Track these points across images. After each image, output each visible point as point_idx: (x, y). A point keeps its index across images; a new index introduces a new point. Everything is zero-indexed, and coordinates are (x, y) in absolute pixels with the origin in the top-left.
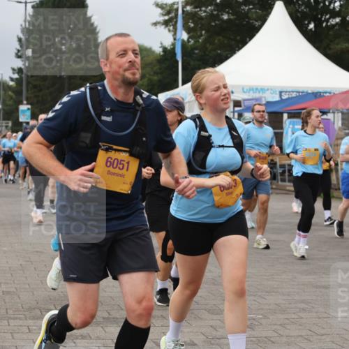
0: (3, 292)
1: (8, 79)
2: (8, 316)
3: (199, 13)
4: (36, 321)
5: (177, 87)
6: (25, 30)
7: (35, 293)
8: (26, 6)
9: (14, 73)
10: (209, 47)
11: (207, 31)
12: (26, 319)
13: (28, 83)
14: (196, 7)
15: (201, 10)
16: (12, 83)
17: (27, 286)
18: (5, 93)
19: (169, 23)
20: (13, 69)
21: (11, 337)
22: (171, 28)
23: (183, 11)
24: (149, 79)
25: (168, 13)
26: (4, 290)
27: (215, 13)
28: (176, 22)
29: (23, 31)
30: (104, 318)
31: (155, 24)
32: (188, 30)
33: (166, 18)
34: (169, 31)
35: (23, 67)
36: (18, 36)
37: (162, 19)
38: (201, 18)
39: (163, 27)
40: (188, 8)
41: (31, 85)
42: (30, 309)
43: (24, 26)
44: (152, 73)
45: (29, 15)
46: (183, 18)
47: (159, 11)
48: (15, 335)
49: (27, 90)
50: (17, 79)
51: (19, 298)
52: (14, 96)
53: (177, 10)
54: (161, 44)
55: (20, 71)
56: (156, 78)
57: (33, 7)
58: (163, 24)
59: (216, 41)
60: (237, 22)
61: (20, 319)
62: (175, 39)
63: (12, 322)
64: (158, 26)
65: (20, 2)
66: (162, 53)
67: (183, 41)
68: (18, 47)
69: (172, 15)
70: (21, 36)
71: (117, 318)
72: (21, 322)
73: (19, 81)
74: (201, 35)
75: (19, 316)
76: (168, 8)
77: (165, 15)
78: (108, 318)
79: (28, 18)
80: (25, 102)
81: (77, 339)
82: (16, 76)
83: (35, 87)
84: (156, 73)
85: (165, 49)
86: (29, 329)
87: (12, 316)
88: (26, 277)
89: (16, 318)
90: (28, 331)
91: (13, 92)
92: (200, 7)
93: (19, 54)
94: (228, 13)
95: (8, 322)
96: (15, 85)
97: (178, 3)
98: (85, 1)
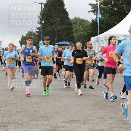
0: (33, 110)
1: (35, 32)
2: (35, 119)
5: (98, 35)
7: (45, 111)
8: (42, 5)
9: (37, 30)
10: (110, 20)
11: (109, 14)
13: (43, 33)
14: (104, 6)
15: (106, 7)
16: (36, 33)
17: (42, 108)
18: (34, 37)
19: (95, 11)
20: (37, 28)
21: (36, 127)
22: (95, 13)
23: (100, 6)
24: (87, 32)
25: (94, 7)
26: (34, 110)
27: (112, 8)
28: (97, 11)
30: (71, 120)
31: (89, 12)
32: (102, 14)
33: (94, 9)
34: (95, 14)
35: (41, 27)
36: (38, 16)
38: (107, 10)
39: (92, 13)
40: (102, 6)
41: (43, 34)
42: (43, 117)
43: (41, 12)
44: (88, 30)
45: (43, 8)
46: (100, 9)
47: (91, 7)
49: (42, 36)
50: (38, 32)
51: (39, 113)
52: (37, 38)
53: (98, 6)
54: (92, 19)
55: (39, 29)
56: (90, 32)
57: (44, 5)
58: (92, 12)
59: (112, 18)
60: (120, 11)
61: (40, 120)
62: (97, 17)
63: (37, 122)
64: (91, 13)
65: (40, 3)
67: (100, 18)
68: (39, 20)
69: (96, 8)
70: (40, 15)
71: (76, 120)
72: (40, 122)
73: (39, 33)
74: (107, 16)
76: (94, 6)
78: (72, 120)
79: (42, 9)
80: (41, 40)
81: (61, 128)
82: (38, 31)
84: (90, 30)
85: (93, 21)
86: (43, 124)
88: (42, 105)
89: (38, 120)
90: (42, 125)
91: (37, 37)
92: (106, 6)
93: (39, 22)
94: (116, 8)
95: (35, 122)
96: (38, 34)
97: (98, 4)
98: (64, 3)
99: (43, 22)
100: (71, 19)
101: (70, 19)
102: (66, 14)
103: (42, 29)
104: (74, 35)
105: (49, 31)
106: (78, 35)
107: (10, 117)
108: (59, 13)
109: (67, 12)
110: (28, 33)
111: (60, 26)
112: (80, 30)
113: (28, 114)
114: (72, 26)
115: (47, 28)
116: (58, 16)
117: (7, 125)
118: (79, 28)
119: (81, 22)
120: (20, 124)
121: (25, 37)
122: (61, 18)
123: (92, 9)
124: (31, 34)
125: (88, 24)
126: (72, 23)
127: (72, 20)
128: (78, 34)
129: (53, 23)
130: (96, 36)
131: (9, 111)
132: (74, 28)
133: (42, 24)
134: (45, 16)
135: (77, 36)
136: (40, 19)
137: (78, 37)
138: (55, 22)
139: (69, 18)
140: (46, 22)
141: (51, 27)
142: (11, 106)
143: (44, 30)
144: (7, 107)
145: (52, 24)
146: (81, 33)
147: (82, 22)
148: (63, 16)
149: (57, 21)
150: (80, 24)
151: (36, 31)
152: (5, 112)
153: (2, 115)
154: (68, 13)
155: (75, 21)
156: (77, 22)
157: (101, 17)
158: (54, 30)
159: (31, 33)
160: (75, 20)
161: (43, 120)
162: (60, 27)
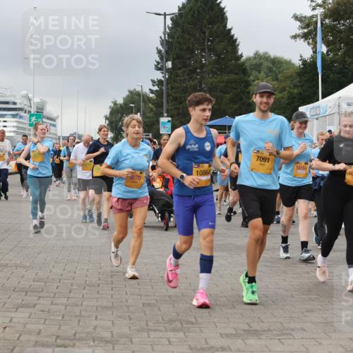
0: (143, 304)
1: (148, 92)
2: (149, 328)
3: (338, 25)
4: (176, 333)
5: (318, 100)
6: (165, 42)
7: (176, 305)
8: (165, 18)
9: (154, 86)
10: (349, 60)
11: (346, 44)
12: (167, 332)
13: (168, 95)
14: (334, 21)
15: (339, 23)
16: (151, 95)
17: (168, 299)
18: (145, 106)
19: (309, 35)
20: (153, 81)
21: (151, 349)
22: (311, 41)
23: (322, 23)
24: (289, 92)
25: (308, 26)
26: (145, 302)
28: (316, 35)
29: (162, 44)
30: (244, 331)
31: (295, 37)
32: (327, 43)
33: (306, 31)
34: (309, 44)
35: (163, 79)
36: (157, 48)
37: (301, 32)
38: (340, 32)
39: (302, 40)
40: (327, 21)
41: (171, 98)
42: (171, 321)
43: (163, 38)
44: (292, 86)
45: (169, 27)
46: (322, 31)
47: (298, 23)
48: (155, 347)
49: (168, 103)
50: (157, 91)
51: (160, 310)
52: (154, 109)
53: (316, 23)
54: (301, 56)
55: (160, 83)
56: (296, 91)
57: (172, 19)
58: (302, 37)
61: (160, 331)
62: (315, 52)
63: (152, 334)
64: (298, 39)
65: (160, 14)
66: (302, 66)
67: (323, 53)
68: (158, 59)
69: (311, 28)
70: (160, 47)
71: (257, 331)
72: (161, 334)
73: (159, 94)
74: (341, 49)
75: (159, 328)
76: (307, 21)
77: (304, 28)
78: (249, 331)
79: (167, 30)
80: (166, 114)
81: (217, 351)
82: (156, 88)
83: (175, 99)
85: (304, 62)
86: (169, 341)
87: (152, 328)
88: (167, 290)
89: (156, 330)
90: (168, 343)
91: (153, 104)
92: (339, 21)
93: (159, 66)
95: (148, 334)
96: (155, 97)
97: (317, 16)
98: (224, 13)
99: (169, 64)
100: (244, 58)
101: (241, 56)
102: (232, 42)
103: (167, 84)
105: (185, 90)
107: (79, 321)
108: (212, 41)
109: (235, 37)
110: (128, 96)
111: (215, 76)
113: (128, 314)
114: (249, 77)
115: (181, 80)
116: (210, 50)
117: (72, 344)
119: (271, 65)
120: (107, 342)
121: (121, 105)
122: (218, 55)
124: (137, 98)
125: (292, 70)
126: (248, 68)
127: (249, 59)
129: (196, 69)
130: (312, 102)
131: (77, 306)
132: (254, 81)
133: (168, 70)
134: (175, 48)
136: (161, 58)
138: (202, 66)
139: (240, 53)
140: (179, 66)
141: (191, 78)
142: (84, 292)
143: (172, 88)
144: (71, 295)
145: (193, 71)
147: (275, 66)
148: (224, 49)
149: (207, 64)
150: (270, 70)
151: (150, 90)
152: (66, 309)
153: (58, 316)
154: (236, 40)
155: (254, 62)
156: (261, 64)
157: (325, 52)
158: (200, 86)
159: (138, 94)
160: (255, 58)
161: (170, 331)
162: (216, 78)
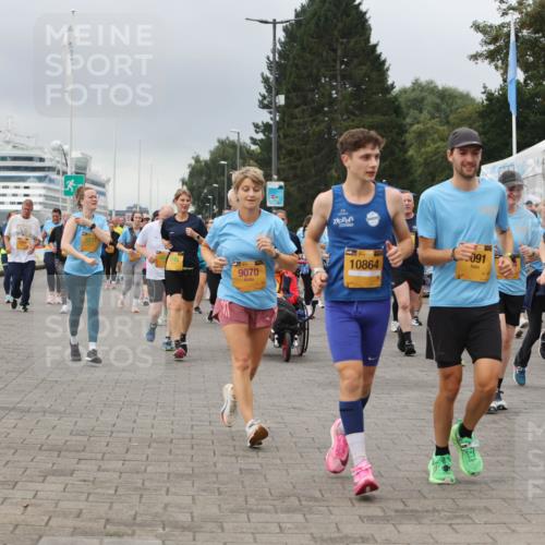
0: (241, 470)
1: (248, 142)
2: (249, 507)
3: (542, 40)
4: (291, 515)
5: (511, 155)
6: (274, 65)
7: (290, 471)
8: (275, 28)
9: (257, 132)
12: (276, 512)
13: (280, 147)
14: (536, 32)
15: (543, 36)
16: (253, 147)
17: (279, 461)
18: (244, 164)
19: (497, 55)
20: (256, 126)
21: (252, 540)
22: (500, 63)
23: (517, 36)
25: (495, 40)
26: (243, 466)
28: (507, 53)
29: (270, 68)
30: (397, 511)
31: (475, 57)
32: (525, 67)
33: (492, 47)
34: (496, 67)
35: (271, 122)
36: (262, 74)
39: (487, 61)
40: (525, 32)
41: (284, 151)
42: (283, 497)
43: (271, 59)
45: (280, 42)
46: (517, 47)
47: (480, 36)
48: (258, 536)
49: (279, 158)
50: (262, 141)
51: (266, 479)
53: (508, 35)
54: (485, 87)
55: (267, 128)
57: (285, 30)
58: (487, 57)
61: (267, 512)
62: (505, 81)
63: (255, 517)
64: (479, 61)
65: (266, 22)
66: (486, 102)
67: (518, 83)
68: (264, 92)
69: (501, 43)
70: (267, 73)
71: (417, 511)
72: (268, 517)
73: (265, 145)
75: (264, 507)
76: (494, 33)
77: (490, 43)
78: (403, 511)
79: (278, 46)
80: (275, 177)
81: (355, 542)
82: (260, 136)
83: (290, 153)
85: (490, 96)
87: (255, 507)
89: (260, 511)
90: (278, 530)
91: (256, 161)
93: (266, 102)
95: (249, 518)
96: (259, 151)
97: (509, 24)
98: (366, 21)
99: (281, 100)
100: (396, 90)
101: (392, 86)
102: (377, 66)
103: (278, 129)
104: (412, 156)
105: (305, 140)
106: (427, 152)
107: (141, 496)
108: (347, 64)
109: (383, 57)
110: (217, 149)
111: (352, 117)
112: (436, 136)
113: (216, 486)
114: (404, 118)
115: (299, 124)
116: (344, 77)
117: (130, 532)
118: (432, 127)
119: (438, 101)
120: (184, 528)
121: (206, 162)
122: (357, 86)
123: (485, 48)
124: (231, 151)
125: (470, 108)
126: (403, 105)
127: (404, 91)
128: (429, 149)
129: (323, 107)
130: (502, 158)
131: (138, 472)
132: (412, 125)
133: (279, 109)
134: (291, 74)
135: (425, 160)
136: (269, 90)
137: (426, 164)
138: (332, 102)
139: (390, 82)
140: (296, 101)
141: (314, 120)
142: (149, 451)
143: (285, 136)
144: (129, 456)
145: (318, 110)
146: (438, 148)
147: (444, 102)
148: (366, 75)
149: (340, 98)
150: (437, 108)
151: (252, 139)
152: (120, 477)
153: (109, 488)
154: (384, 61)
155: (413, 95)
156: (423, 99)
157: (522, 81)
158: (330, 133)
159: (233, 145)
160: (414, 90)
161: (282, 512)
162: (353, 121)
